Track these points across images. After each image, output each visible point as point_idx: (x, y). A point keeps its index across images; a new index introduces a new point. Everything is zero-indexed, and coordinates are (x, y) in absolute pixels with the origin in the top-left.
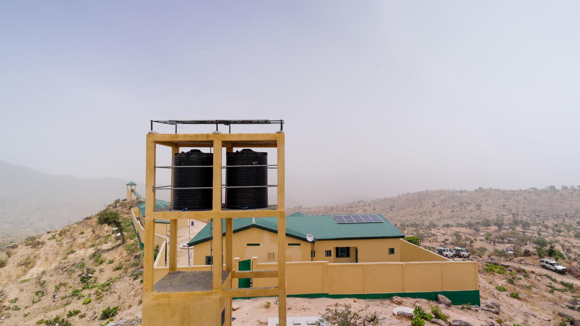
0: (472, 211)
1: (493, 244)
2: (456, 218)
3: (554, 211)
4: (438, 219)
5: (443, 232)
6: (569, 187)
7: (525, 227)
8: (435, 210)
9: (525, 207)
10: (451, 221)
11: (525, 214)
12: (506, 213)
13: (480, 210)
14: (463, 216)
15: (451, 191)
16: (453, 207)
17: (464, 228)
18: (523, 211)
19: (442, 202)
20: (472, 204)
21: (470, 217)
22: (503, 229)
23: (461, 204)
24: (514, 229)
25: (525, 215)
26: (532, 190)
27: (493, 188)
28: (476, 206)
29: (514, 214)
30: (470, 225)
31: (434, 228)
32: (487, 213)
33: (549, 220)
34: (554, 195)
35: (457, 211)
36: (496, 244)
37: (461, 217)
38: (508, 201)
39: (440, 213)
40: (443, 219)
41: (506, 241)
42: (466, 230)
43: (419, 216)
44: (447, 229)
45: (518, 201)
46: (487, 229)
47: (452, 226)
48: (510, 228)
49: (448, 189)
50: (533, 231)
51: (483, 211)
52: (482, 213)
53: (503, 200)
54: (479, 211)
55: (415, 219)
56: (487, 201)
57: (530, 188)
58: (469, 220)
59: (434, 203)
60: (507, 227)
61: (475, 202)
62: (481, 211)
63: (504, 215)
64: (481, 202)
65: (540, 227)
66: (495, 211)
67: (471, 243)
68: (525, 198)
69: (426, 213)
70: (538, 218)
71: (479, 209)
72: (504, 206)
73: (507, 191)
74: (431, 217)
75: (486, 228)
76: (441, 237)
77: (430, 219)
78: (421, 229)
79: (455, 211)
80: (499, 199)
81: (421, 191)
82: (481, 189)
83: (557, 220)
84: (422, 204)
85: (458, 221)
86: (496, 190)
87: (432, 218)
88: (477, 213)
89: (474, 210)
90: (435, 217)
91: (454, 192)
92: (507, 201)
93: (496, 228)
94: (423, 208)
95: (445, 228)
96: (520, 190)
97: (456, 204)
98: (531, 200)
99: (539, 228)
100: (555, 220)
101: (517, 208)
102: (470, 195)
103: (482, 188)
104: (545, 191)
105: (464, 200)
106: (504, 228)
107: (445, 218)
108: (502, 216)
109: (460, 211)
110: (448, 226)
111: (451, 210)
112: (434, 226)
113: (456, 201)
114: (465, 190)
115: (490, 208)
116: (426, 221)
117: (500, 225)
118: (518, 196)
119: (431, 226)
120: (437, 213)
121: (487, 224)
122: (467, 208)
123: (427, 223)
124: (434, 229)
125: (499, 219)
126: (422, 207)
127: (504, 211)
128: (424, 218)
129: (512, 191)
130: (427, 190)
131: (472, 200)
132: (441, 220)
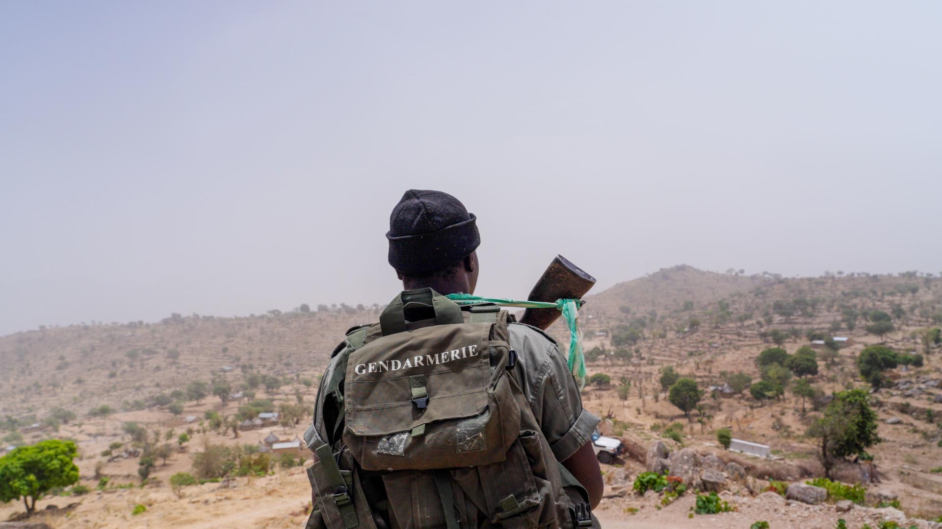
0: (158, 368)
1: (233, 435)
2: (122, 389)
3: (310, 352)
4: (75, 399)
5: (93, 429)
6: (329, 306)
7: (270, 390)
8: (65, 377)
9: (263, 349)
10: (108, 400)
11: (263, 364)
12: (229, 366)
13: (177, 365)
14: (137, 384)
15: (107, 325)
16: (114, 364)
17: (146, 411)
18: (260, 359)
19: (85, 354)
20: (157, 353)
21: (154, 383)
22: (231, 401)
23: (132, 355)
24: (252, 396)
25: (265, 366)
26: (272, 315)
27: (201, 315)
28: (168, 357)
29: (244, 367)
30: (160, 402)
31: (66, 422)
32: (190, 369)
33: (306, 370)
34: (309, 321)
35: (124, 372)
36: (239, 432)
37: (133, 387)
38: (232, 341)
39: (80, 381)
40: (88, 396)
41: (258, 422)
42: (151, 415)
43: (19, 397)
44: (102, 421)
45: (250, 339)
46: (198, 405)
47: (114, 411)
48: (245, 395)
49: (100, 323)
50: (287, 395)
51: (182, 366)
52: (180, 370)
53: (221, 340)
54: (174, 368)
55: (6, 406)
56: (189, 342)
57: (269, 312)
58: (152, 392)
59: (62, 358)
60: (240, 394)
61: (164, 348)
62: (178, 368)
63: (225, 371)
64: (177, 345)
65: (296, 385)
66: (208, 364)
67: (180, 443)
68: (263, 332)
69: (40, 387)
70: (288, 369)
71: (174, 363)
72: (225, 350)
73: (230, 320)
74: (55, 395)
75: (195, 402)
76: (90, 443)
77: (53, 402)
78: (27, 431)
79: (118, 374)
80: (214, 337)
81: (24, 330)
82: (176, 318)
83: (318, 368)
84: (28, 365)
85: (125, 398)
86: (207, 319)
87: (58, 399)
88: (171, 372)
89: (164, 365)
90: (68, 393)
91: (115, 327)
92: (231, 339)
93: (218, 400)
94: (30, 374)
95: (98, 419)
96: (252, 316)
97: (120, 356)
98: (273, 334)
99: (294, 388)
100: (316, 370)
101: (250, 353)
102: (153, 331)
103: (179, 316)
104: (294, 316)
105: (139, 344)
106: (233, 397)
107: (93, 394)
108: (222, 374)
109: (131, 371)
110: (104, 412)
111: (107, 373)
112: (66, 418)
113: (120, 348)
114: (141, 323)
115: (197, 359)
116: (40, 408)
117: (223, 393)
118: (249, 327)
119: (59, 417)
120: (70, 385)
121: (197, 393)
122: (148, 364)
123: (42, 413)
124: (67, 427)
125: (217, 380)
126: (27, 372)
127: (224, 362)
128: (35, 401)
129: (237, 319)
130: (42, 327)
131: (156, 345)
132: (81, 401)
